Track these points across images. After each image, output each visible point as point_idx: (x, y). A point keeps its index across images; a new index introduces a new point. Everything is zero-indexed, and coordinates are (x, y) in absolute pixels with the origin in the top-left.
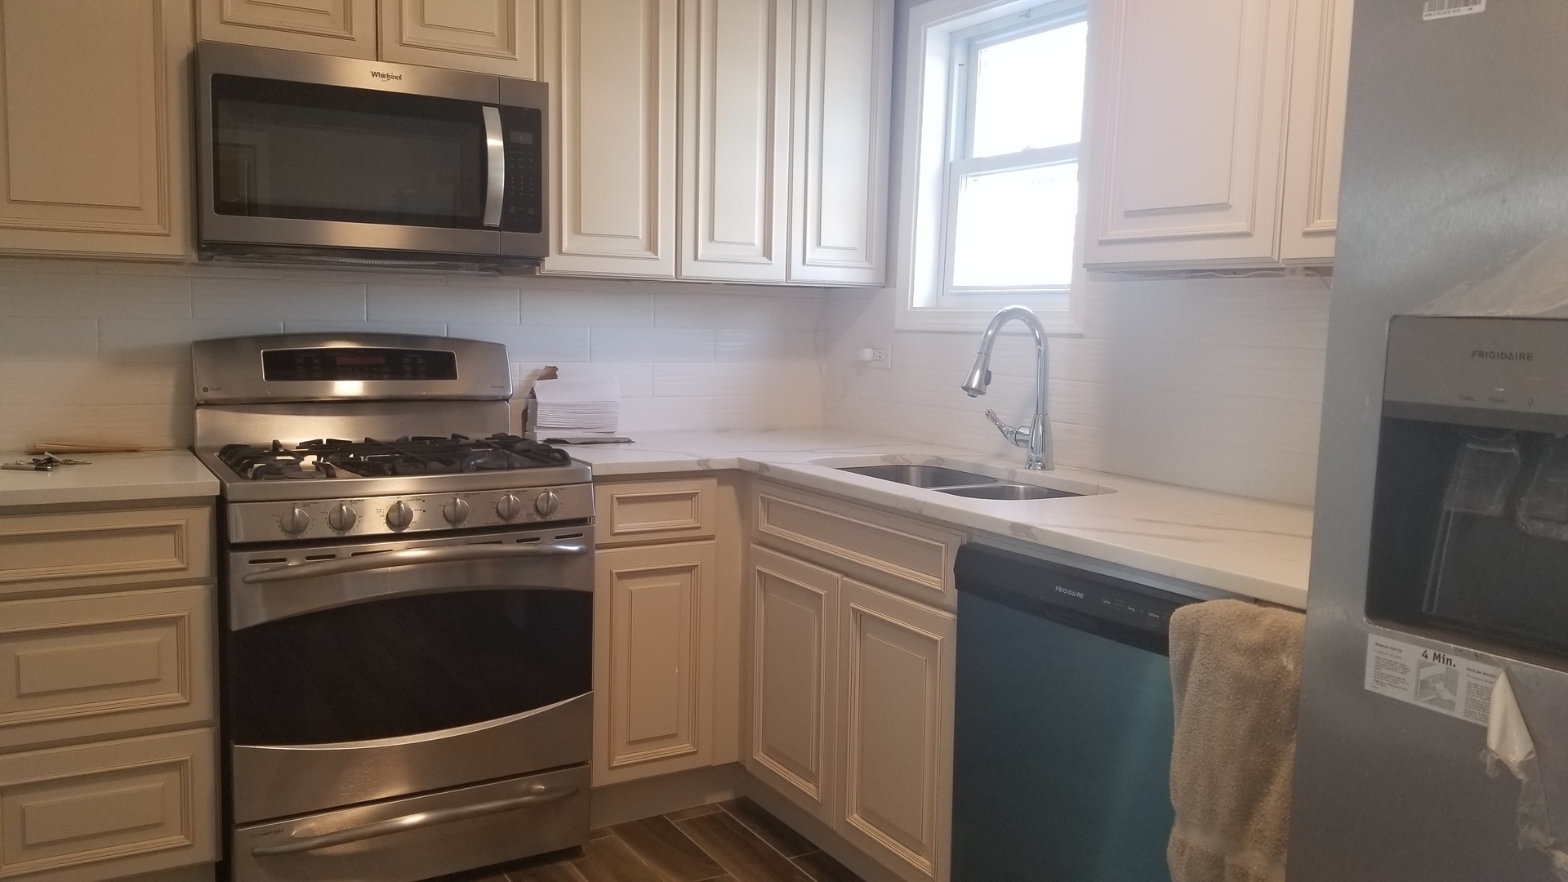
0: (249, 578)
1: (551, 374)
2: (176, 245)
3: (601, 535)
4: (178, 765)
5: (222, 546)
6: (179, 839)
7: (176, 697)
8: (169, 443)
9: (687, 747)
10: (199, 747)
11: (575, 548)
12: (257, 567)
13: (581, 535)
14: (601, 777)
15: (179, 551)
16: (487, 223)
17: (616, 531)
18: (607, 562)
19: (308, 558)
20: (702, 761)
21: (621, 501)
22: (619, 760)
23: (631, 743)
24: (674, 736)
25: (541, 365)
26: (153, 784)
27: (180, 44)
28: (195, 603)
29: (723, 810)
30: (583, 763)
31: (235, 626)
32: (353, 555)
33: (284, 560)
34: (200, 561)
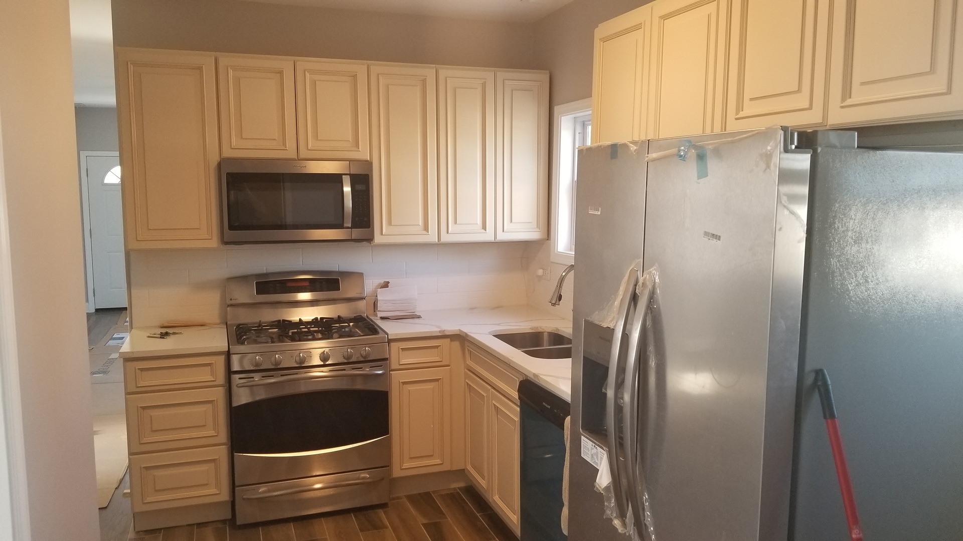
0: (239, 385)
1: (386, 285)
2: (214, 243)
3: (394, 365)
4: (214, 461)
5: (229, 372)
6: (214, 491)
7: (212, 433)
8: (218, 321)
9: (438, 461)
10: (221, 453)
11: (381, 372)
12: (242, 381)
13: (382, 366)
14: (397, 473)
15: (212, 373)
16: (345, 225)
17: (401, 363)
18: (397, 377)
19: (263, 377)
20: (446, 467)
21: (403, 349)
22: (406, 465)
23: (411, 458)
24: (432, 456)
25: (382, 281)
26: (205, 467)
27: (214, 159)
28: (218, 394)
29: (459, 491)
30: (388, 466)
31: (235, 404)
32: (281, 375)
33: (253, 378)
34: (221, 378)
